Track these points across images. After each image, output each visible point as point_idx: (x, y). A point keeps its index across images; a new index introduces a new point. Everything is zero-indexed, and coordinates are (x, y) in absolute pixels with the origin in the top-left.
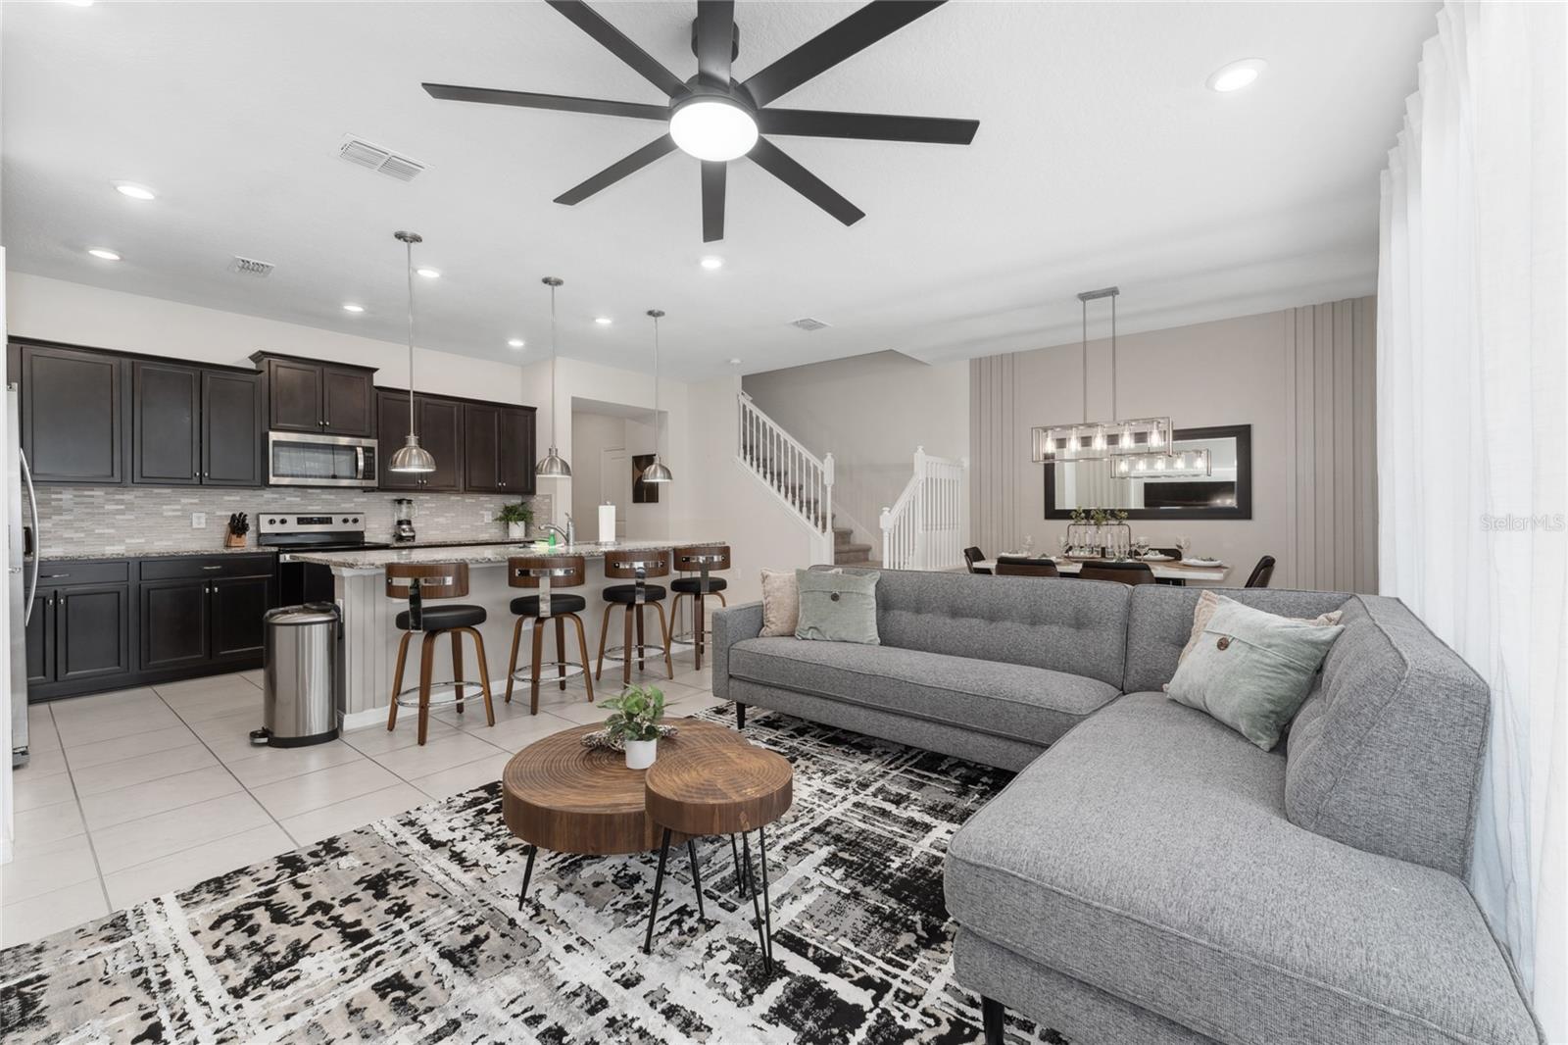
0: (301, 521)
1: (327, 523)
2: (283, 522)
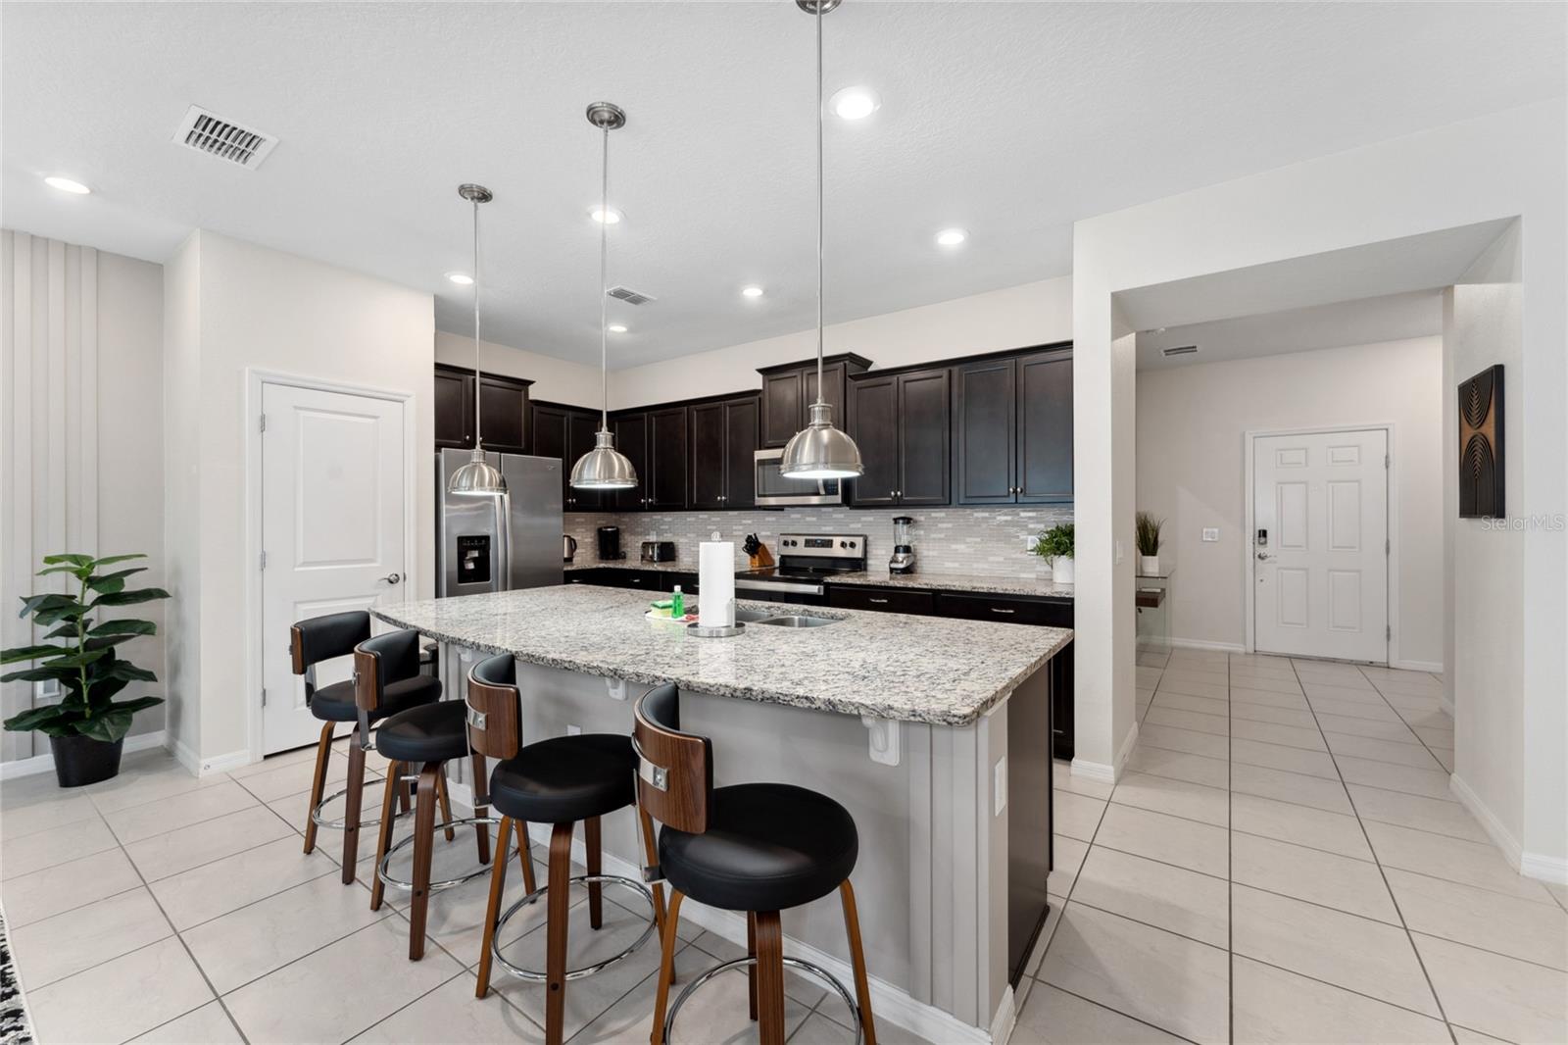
0: (808, 543)
1: (827, 546)
2: (794, 543)
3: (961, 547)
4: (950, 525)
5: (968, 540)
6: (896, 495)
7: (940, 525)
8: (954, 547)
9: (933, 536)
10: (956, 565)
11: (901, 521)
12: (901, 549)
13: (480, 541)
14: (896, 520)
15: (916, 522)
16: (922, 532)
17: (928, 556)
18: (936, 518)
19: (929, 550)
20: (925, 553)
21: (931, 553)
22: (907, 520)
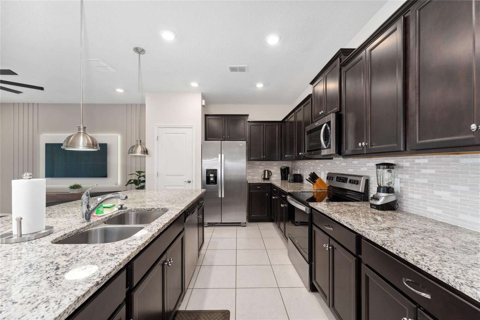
0: (337, 179)
1: (345, 182)
2: (332, 178)
3: (445, 194)
4: (433, 171)
5: (453, 187)
6: (362, 145)
7: (424, 171)
8: (436, 193)
9: (417, 180)
10: (440, 212)
11: (382, 167)
12: (382, 189)
13: (213, 171)
14: (378, 166)
15: (402, 167)
16: (407, 177)
17: (413, 199)
18: (420, 164)
19: (413, 193)
20: (410, 195)
21: (416, 196)
22: (389, 166)
